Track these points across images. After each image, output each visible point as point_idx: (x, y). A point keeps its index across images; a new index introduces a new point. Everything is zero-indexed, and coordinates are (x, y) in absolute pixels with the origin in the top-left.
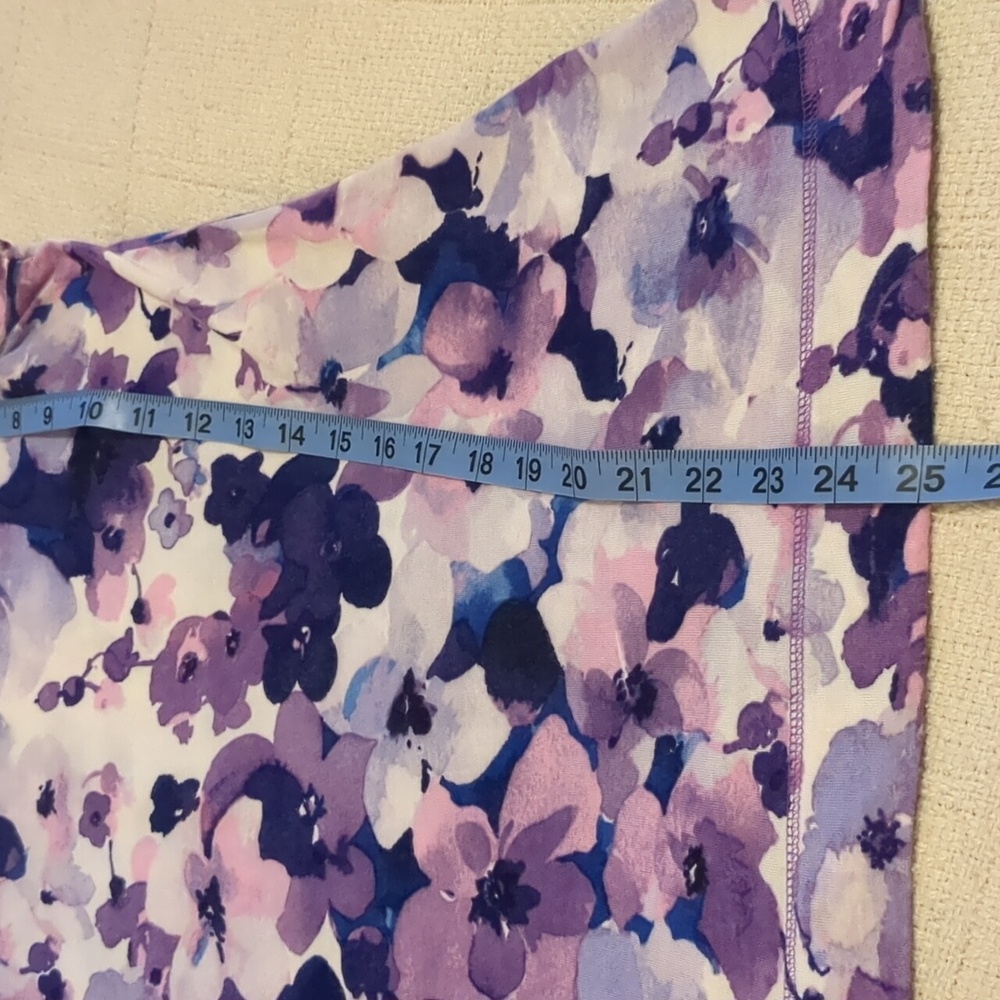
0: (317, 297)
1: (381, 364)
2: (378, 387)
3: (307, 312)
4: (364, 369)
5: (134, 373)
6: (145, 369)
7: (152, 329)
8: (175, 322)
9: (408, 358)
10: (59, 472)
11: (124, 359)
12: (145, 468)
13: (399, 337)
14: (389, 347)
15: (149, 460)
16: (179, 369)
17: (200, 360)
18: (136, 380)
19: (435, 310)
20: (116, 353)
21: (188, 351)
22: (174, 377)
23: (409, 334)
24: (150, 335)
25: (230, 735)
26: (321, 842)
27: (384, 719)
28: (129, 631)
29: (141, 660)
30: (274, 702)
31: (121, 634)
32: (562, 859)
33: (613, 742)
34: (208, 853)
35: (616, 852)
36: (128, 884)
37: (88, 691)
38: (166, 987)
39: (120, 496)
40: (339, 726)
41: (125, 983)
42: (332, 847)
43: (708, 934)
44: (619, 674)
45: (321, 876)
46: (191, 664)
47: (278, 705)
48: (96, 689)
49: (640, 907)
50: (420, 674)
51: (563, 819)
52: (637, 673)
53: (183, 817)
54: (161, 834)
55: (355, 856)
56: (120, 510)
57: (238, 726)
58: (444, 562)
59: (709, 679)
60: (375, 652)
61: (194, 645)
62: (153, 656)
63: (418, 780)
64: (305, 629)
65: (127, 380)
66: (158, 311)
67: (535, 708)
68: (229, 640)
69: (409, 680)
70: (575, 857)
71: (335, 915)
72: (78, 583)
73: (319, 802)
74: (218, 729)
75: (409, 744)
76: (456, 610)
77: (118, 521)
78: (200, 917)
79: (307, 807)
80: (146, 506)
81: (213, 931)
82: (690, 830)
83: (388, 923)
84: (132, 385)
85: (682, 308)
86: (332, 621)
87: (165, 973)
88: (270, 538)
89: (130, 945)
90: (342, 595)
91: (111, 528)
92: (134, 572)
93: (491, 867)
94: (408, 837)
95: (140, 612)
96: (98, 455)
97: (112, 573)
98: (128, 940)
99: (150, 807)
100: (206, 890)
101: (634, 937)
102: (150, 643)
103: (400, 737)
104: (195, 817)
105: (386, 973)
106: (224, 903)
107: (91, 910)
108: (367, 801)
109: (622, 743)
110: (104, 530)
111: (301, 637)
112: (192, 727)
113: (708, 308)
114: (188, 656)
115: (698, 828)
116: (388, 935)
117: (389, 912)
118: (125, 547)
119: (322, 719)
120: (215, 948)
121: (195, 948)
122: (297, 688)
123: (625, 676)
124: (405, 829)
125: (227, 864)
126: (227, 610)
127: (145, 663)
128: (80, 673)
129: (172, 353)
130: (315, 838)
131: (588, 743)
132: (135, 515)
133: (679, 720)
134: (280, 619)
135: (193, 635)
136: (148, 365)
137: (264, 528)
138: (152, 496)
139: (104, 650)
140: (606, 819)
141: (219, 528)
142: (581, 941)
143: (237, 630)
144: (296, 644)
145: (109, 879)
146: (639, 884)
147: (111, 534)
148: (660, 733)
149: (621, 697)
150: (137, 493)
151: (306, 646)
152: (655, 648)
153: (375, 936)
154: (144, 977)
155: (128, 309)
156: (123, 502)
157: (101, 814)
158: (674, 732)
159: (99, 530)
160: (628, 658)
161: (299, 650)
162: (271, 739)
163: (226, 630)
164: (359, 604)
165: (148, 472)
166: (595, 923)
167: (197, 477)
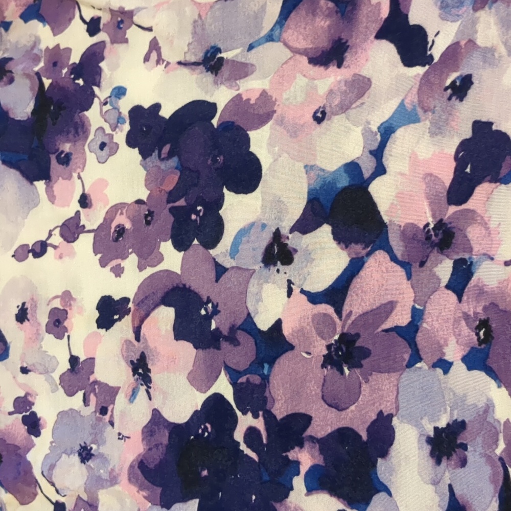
0: (208, 7)
1: (251, 47)
2: (248, 62)
3: (200, 16)
4: (238, 51)
5: (75, 58)
6: (83, 56)
7: (88, 31)
8: (104, 25)
9: (269, 45)
10: (25, 119)
11: (69, 50)
12: (84, 115)
13: (265, 31)
14: (257, 38)
15: (87, 110)
16: (106, 53)
17: (120, 48)
18: (77, 61)
19: (293, 15)
20: (62, 47)
21: (113, 42)
22: (102, 59)
23: (272, 30)
24: (87, 34)
25: (149, 271)
26: (217, 329)
27: (260, 258)
28: (78, 213)
29: (86, 230)
30: (180, 250)
31: (72, 214)
32: (387, 331)
33: (422, 264)
34: (138, 338)
35: (425, 325)
36: (81, 360)
37: (50, 249)
38: (112, 416)
39: (68, 132)
40: (227, 262)
41: (82, 416)
42: (225, 331)
43: (494, 366)
44: (427, 225)
45: (218, 348)
46: (121, 231)
47: (183, 252)
48: (55, 247)
49: (444, 354)
50: (285, 231)
51: (388, 308)
52: (440, 224)
53: (120, 319)
54: (104, 330)
55: (241, 336)
56: (68, 141)
57: (155, 266)
58: (300, 165)
59: (492, 225)
60: (251, 219)
61: (122, 220)
62: (95, 227)
63: (284, 291)
64: (199, 208)
65: (71, 62)
66: (92, 19)
67: (367, 246)
68: (146, 216)
69: (277, 235)
70: (396, 329)
71: (228, 369)
72: (40, 185)
73: (215, 307)
74: (141, 268)
75: (278, 271)
76: (310, 192)
77: (67, 147)
78: (134, 375)
79: (206, 310)
80: (87, 138)
81: (143, 383)
82: (479, 309)
83: (266, 372)
84: (75, 66)
85: (475, 10)
86: (219, 202)
87: (110, 409)
88: (170, 155)
89: (84, 394)
90: (225, 187)
91: (62, 152)
92: (79, 177)
93: (336, 337)
94: (278, 324)
95: (85, 201)
96: (52, 108)
97: (63, 179)
98: (83, 391)
99: (96, 314)
100: (138, 360)
101: (439, 371)
102: (93, 219)
103: (272, 268)
104: (128, 319)
105: (265, 400)
106: (150, 367)
107: (56, 376)
108: (249, 305)
109: (428, 264)
110: (57, 154)
111: (197, 213)
112: (123, 268)
113: (493, 10)
114: (118, 226)
115: (485, 309)
116: (266, 379)
117: (266, 366)
118: (71, 163)
119: (214, 259)
120: (145, 393)
121: (131, 393)
122: (196, 242)
123: (432, 226)
124: (276, 319)
125: (151, 345)
126: (144, 198)
127: (89, 231)
128: (44, 239)
129: (102, 44)
130: (213, 326)
131: (405, 265)
132: (79, 143)
133: (470, 250)
134: (182, 202)
135: (122, 214)
136: (85, 53)
137: (166, 148)
138: (90, 132)
139: (60, 224)
140: (418, 307)
141: (137, 150)
142: (401, 375)
143: (152, 210)
144: (193, 217)
145: (69, 357)
146: (442, 342)
147: (63, 156)
148: (457, 257)
149: (428, 238)
150: (79, 130)
151: (200, 217)
152: (453, 209)
153: (256, 379)
154: (95, 412)
155: (70, 20)
156: (71, 136)
157: (61, 320)
158: (466, 256)
159: (54, 153)
160: (433, 216)
161: (196, 220)
162: (179, 272)
163: (144, 210)
164: (237, 192)
165: (87, 118)
166: (410, 365)
167: (120, 120)
